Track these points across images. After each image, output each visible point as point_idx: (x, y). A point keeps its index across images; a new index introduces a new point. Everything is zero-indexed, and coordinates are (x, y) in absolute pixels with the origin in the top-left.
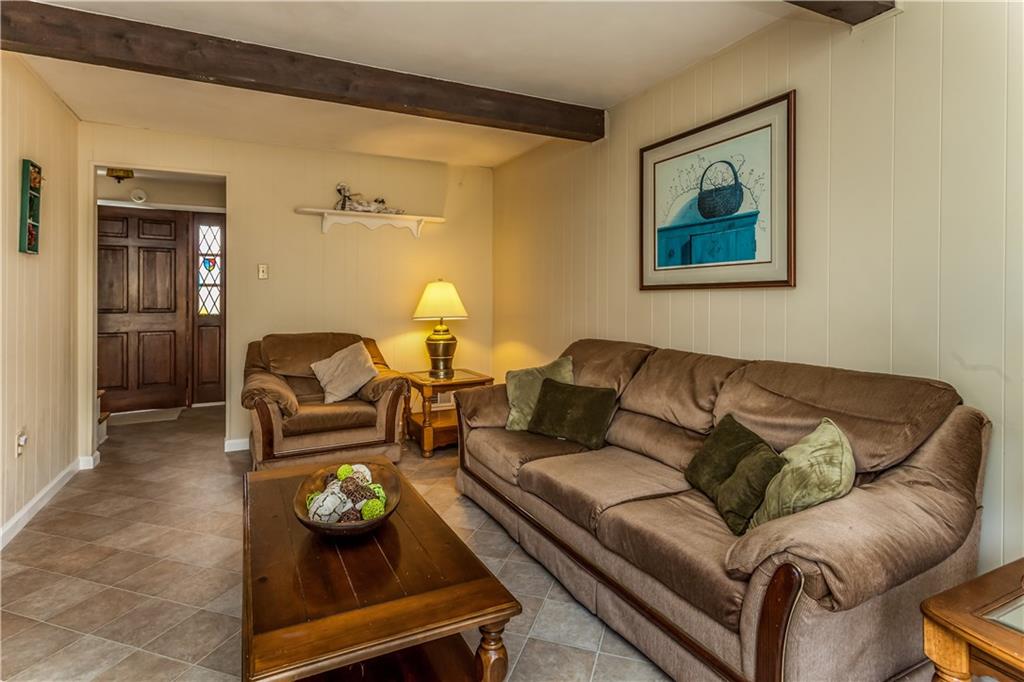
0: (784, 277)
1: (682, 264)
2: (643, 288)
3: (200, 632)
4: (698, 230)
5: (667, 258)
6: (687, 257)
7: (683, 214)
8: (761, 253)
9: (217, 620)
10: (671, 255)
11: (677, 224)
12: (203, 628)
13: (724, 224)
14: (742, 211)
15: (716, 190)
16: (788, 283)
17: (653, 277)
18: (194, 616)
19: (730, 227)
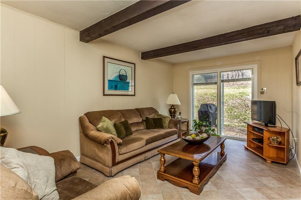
0: (134, 94)
1: (115, 90)
2: (104, 95)
3: (220, 184)
4: (119, 83)
5: (110, 88)
6: (116, 88)
7: (115, 78)
8: (130, 90)
9: (215, 185)
10: (112, 87)
11: (114, 80)
12: (220, 185)
13: (124, 83)
14: (127, 81)
15: (123, 75)
16: (134, 95)
17: (107, 92)
18: (220, 189)
19: (125, 83)
